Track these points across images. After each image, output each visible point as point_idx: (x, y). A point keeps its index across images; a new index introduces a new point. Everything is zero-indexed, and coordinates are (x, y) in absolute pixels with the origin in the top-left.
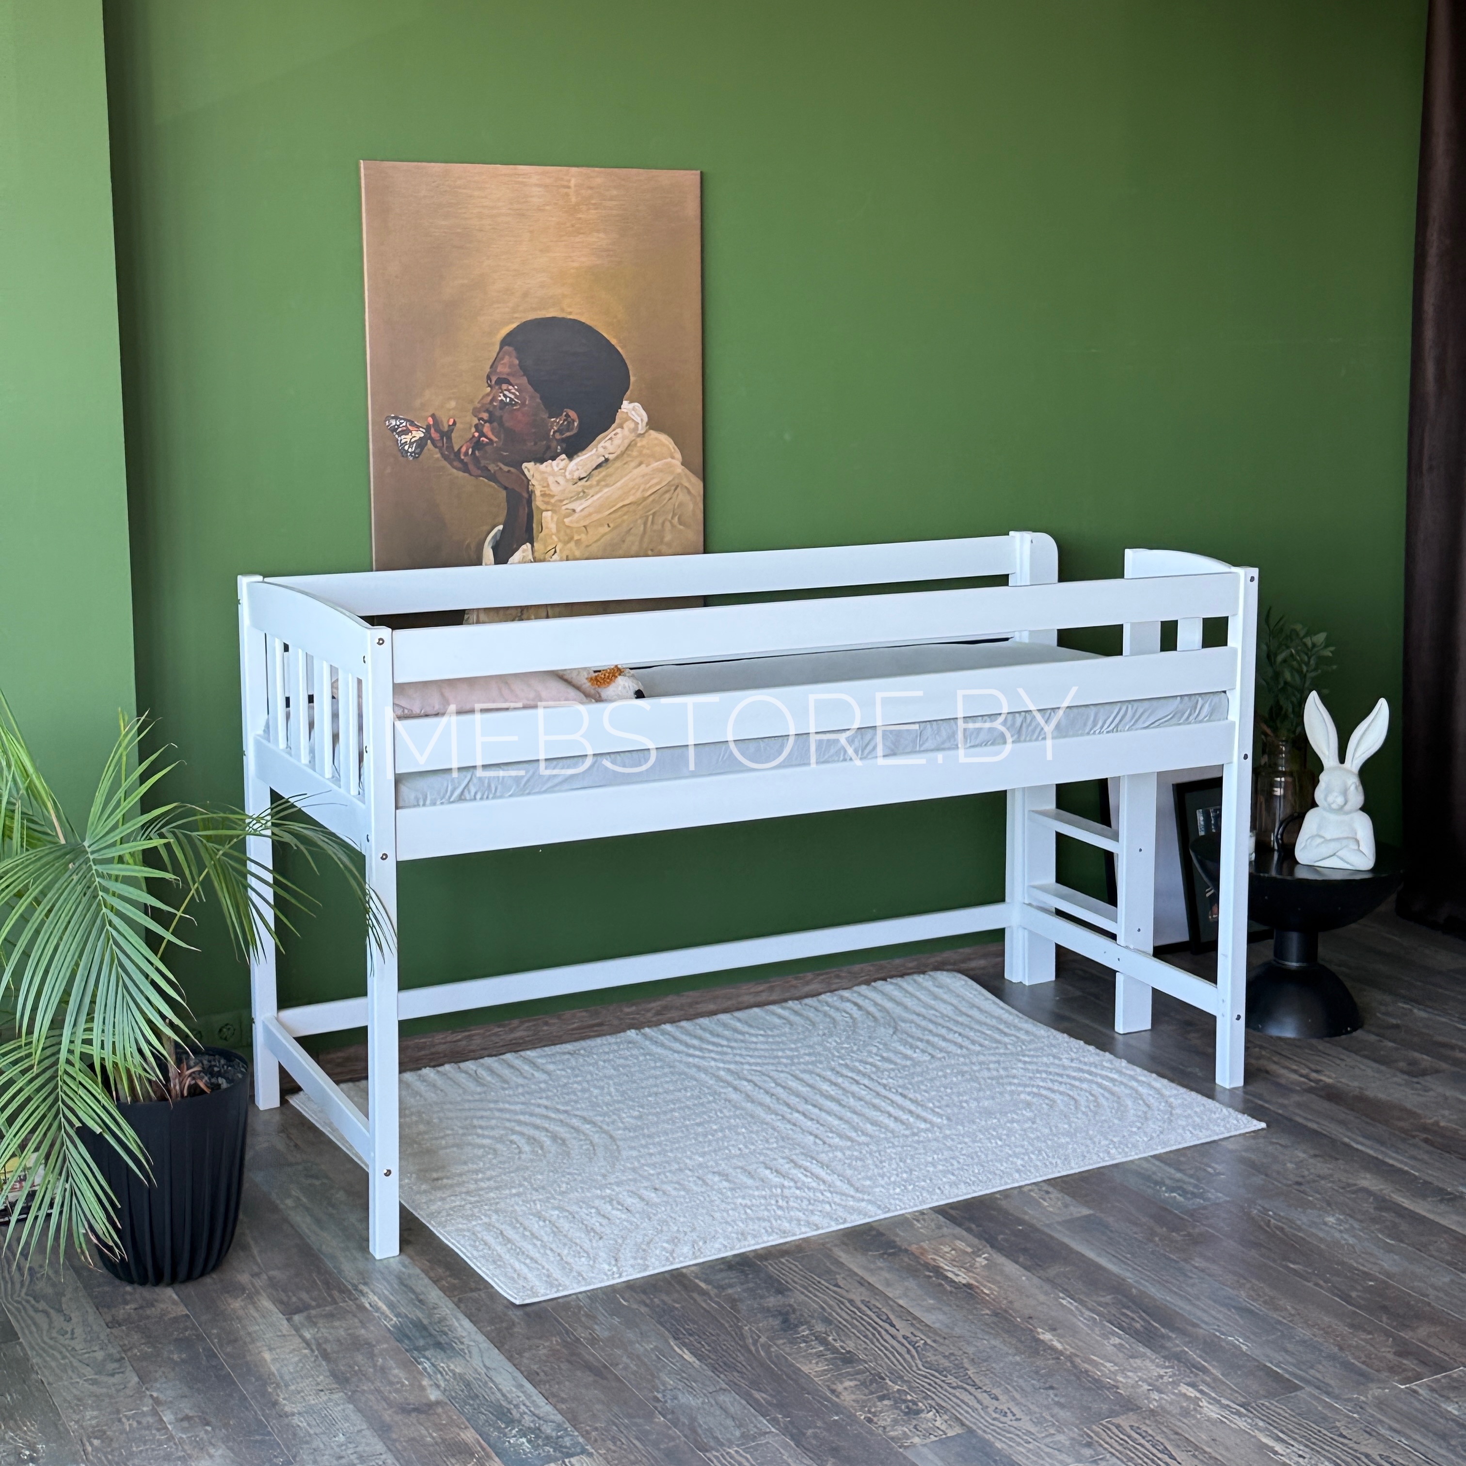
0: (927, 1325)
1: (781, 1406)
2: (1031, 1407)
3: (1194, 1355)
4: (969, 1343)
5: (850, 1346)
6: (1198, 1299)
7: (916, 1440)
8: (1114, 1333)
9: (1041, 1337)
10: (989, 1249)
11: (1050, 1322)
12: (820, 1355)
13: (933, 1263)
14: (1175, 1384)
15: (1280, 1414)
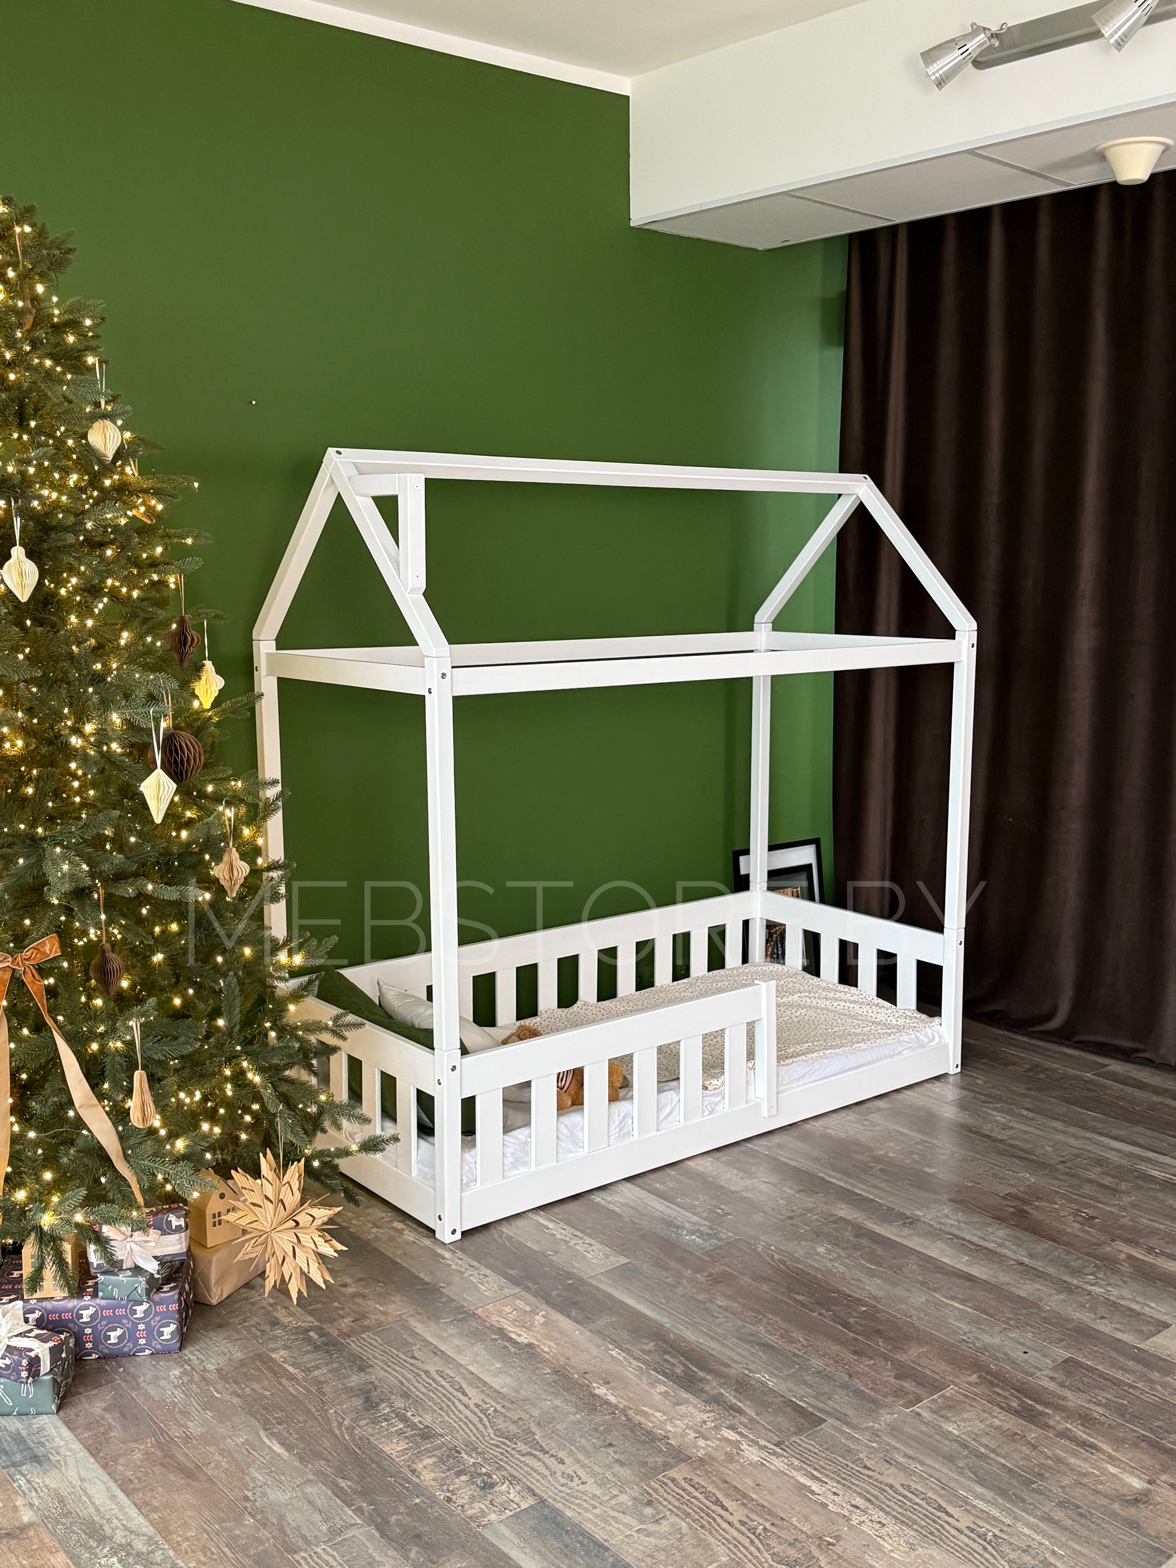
0: (496, 1391)
1: (365, 1493)
2: (595, 1468)
3: (731, 1397)
4: (535, 1405)
5: (428, 1419)
6: (726, 1338)
7: (493, 1517)
8: (659, 1381)
9: (597, 1391)
10: (545, 1306)
11: (604, 1375)
12: (400, 1433)
13: (497, 1325)
14: (717, 1428)
15: (810, 1451)
